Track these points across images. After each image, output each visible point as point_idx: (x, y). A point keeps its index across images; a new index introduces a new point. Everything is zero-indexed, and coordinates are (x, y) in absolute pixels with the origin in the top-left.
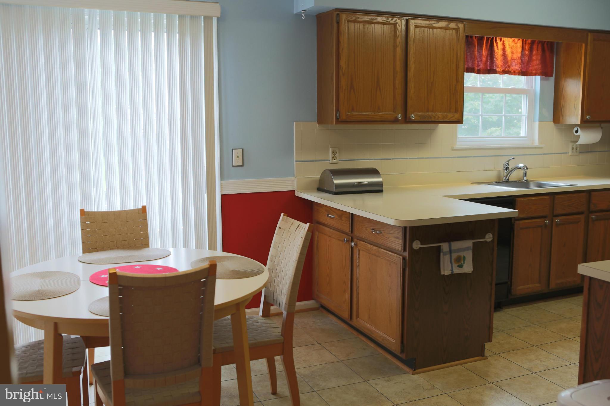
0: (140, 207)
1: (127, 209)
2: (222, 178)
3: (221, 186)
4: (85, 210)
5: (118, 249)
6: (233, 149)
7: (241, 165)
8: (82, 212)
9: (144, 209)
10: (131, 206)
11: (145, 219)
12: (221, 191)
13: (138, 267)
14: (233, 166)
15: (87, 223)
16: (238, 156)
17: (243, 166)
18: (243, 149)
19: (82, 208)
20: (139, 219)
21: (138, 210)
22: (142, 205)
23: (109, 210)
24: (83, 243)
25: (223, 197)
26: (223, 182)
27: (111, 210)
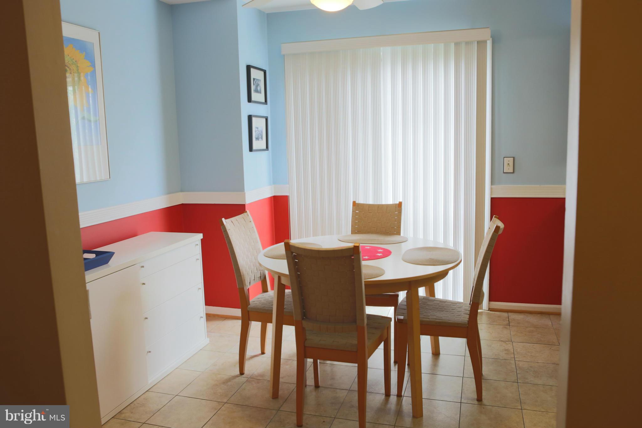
0: (398, 203)
1: (388, 204)
2: (492, 183)
3: (491, 190)
4: (356, 202)
5: (368, 233)
6: (504, 157)
7: (512, 171)
8: (354, 203)
9: (400, 204)
10: (390, 201)
11: (400, 212)
12: (491, 194)
13: (368, 248)
14: (504, 173)
15: (356, 212)
16: (509, 164)
17: (513, 172)
18: (514, 158)
19: (354, 201)
20: (396, 212)
21: (396, 204)
22: (399, 201)
23: (374, 204)
24: (352, 226)
25: (493, 200)
26: (493, 186)
27: (375, 204)
